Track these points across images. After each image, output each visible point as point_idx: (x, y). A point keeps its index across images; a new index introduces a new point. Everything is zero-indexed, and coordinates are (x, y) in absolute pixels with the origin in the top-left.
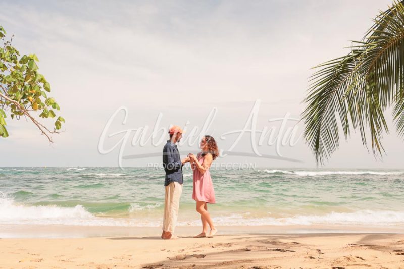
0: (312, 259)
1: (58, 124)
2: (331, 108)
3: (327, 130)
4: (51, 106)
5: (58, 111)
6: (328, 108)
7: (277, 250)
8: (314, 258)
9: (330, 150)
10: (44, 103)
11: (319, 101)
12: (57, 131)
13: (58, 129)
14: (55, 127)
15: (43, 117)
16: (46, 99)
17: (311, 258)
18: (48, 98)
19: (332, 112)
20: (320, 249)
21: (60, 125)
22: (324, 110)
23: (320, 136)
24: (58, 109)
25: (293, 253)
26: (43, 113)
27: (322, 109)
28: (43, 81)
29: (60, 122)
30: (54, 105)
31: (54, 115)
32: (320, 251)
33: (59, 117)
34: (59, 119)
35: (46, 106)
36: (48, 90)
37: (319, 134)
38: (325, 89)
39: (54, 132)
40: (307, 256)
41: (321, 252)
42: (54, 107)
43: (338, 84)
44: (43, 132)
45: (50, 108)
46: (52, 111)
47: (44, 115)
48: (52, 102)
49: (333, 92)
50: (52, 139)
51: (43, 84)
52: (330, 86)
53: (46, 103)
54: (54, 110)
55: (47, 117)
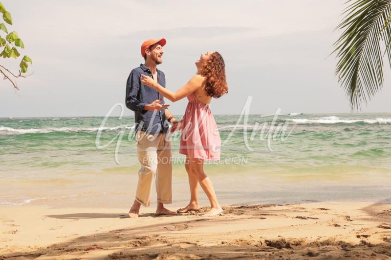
0: (337, 227)
1: (23, 65)
2: (375, 35)
3: (368, 65)
4: (13, 43)
5: (23, 49)
6: (370, 36)
7: (297, 217)
8: (339, 226)
9: (371, 92)
10: (5, 39)
11: (358, 27)
12: (22, 74)
13: (24, 72)
14: (20, 69)
15: (5, 57)
16: (7, 34)
17: (336, 225)
18: (9, 33)
19: (376, 42)
20: (350, 216)
21: (27, 67)
22: (365, 38)
23: (359, 72)
24: (23, 47)
25: (316, 220)
26: (4, 51)
27: (362, 37)
28: (1, 11)
29: (26, 62)
30: (18, 42)
31: (18, 54)
32: (349, 217)
33: (25, 57)
34: (24, 58)
35: (7, 42)
36: (9, 22)
37: (357, 70)
38: (367, 11)
39: (20, 75)
40: (332, 223)
41: (351, 219)
42: (17, 44)
43: (386, 3)
44: (5, 76)
45: (12, 45)
46: (15, 50)
47: (5, 54)
48: (14, 37)
49: (378, 14)
50: (18, 85)
51: (3, 14)
52: (375, 7)
53: (7, 38)
54: (18, 48)
55: (8, 57)
